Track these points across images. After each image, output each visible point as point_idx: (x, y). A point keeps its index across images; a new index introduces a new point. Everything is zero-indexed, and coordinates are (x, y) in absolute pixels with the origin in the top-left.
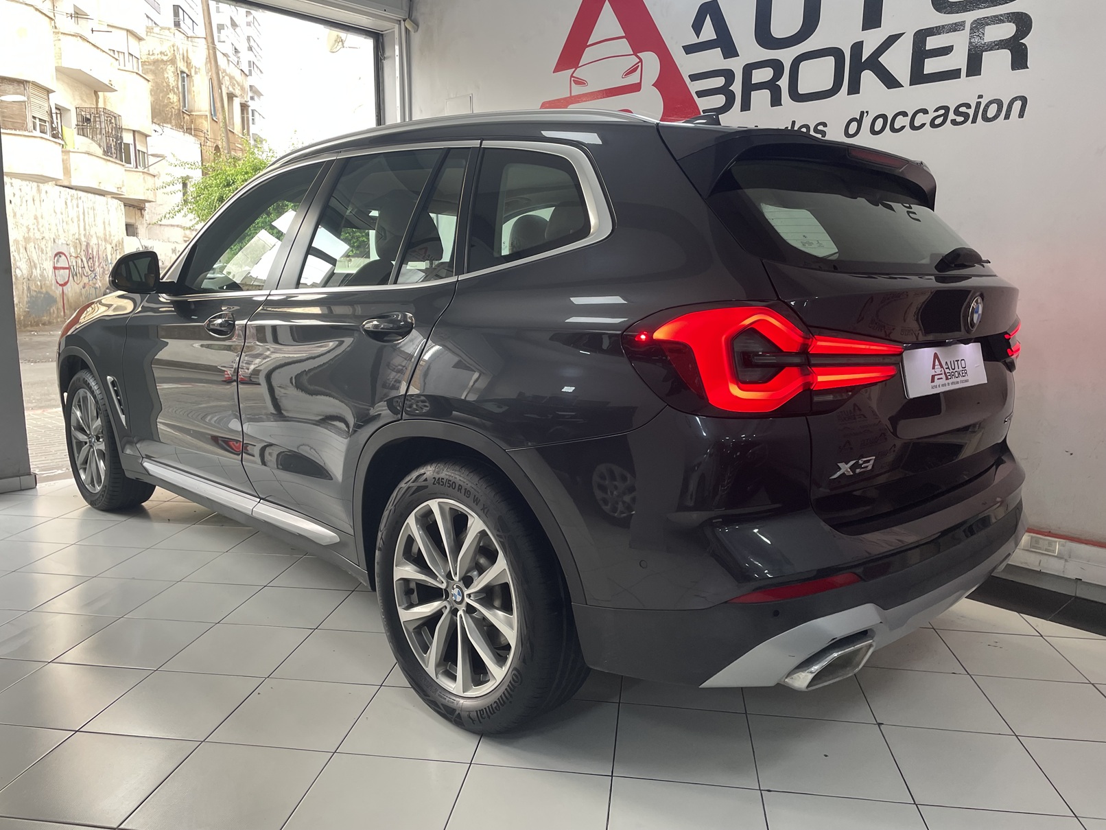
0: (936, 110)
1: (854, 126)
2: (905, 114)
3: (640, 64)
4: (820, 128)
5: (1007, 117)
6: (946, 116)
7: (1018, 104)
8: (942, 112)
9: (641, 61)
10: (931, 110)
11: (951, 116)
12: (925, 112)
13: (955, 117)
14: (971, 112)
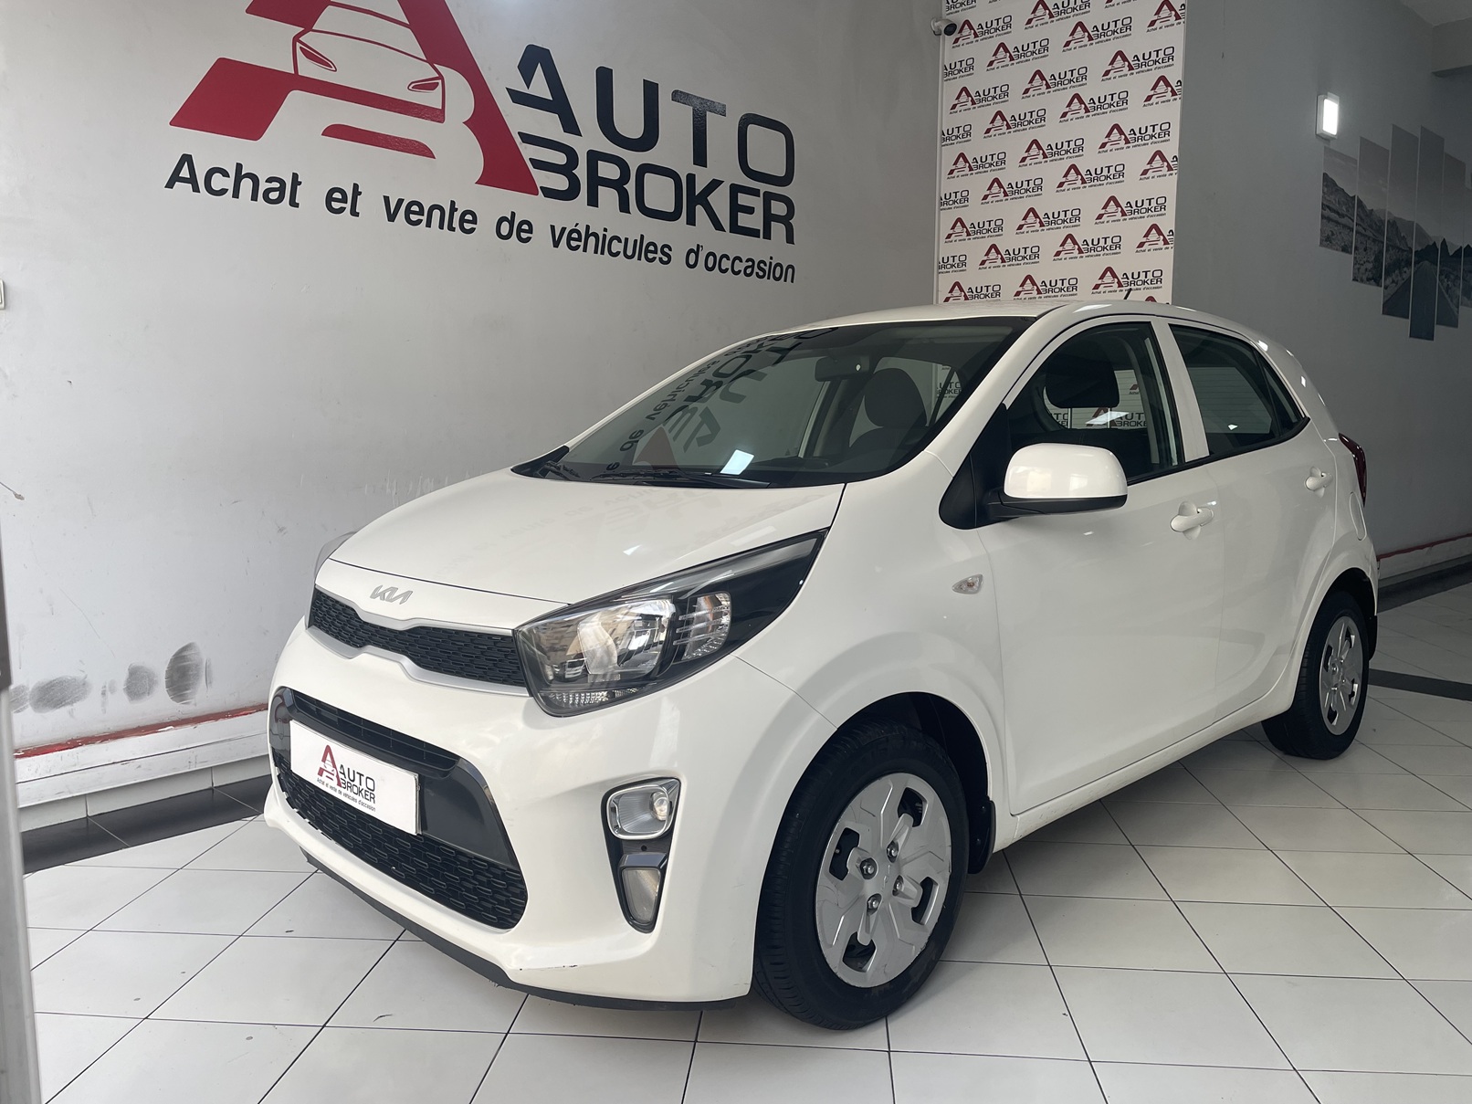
0: (747, 261)
1: (692, 256)
2: (728, 259)
3: (440, 81)
4: (666, 250)
5: (785, 281)
6: (752, 267)
7: (790, 270)
8: (750, 263)
9: (441, 77)
10: (744, 260)
11: (756, 270)
12: (741, 261)
13: (758, 271)
14: (767, 268)
